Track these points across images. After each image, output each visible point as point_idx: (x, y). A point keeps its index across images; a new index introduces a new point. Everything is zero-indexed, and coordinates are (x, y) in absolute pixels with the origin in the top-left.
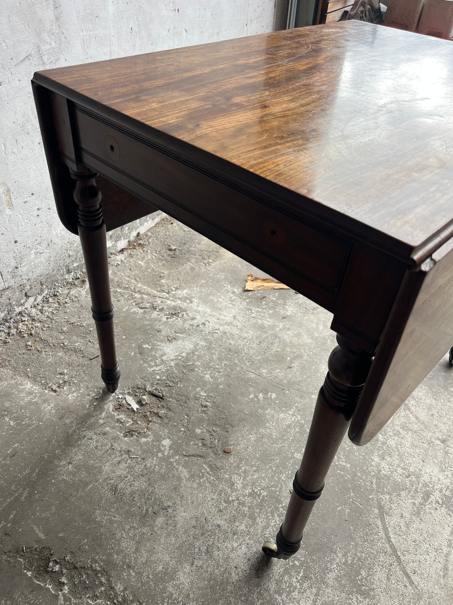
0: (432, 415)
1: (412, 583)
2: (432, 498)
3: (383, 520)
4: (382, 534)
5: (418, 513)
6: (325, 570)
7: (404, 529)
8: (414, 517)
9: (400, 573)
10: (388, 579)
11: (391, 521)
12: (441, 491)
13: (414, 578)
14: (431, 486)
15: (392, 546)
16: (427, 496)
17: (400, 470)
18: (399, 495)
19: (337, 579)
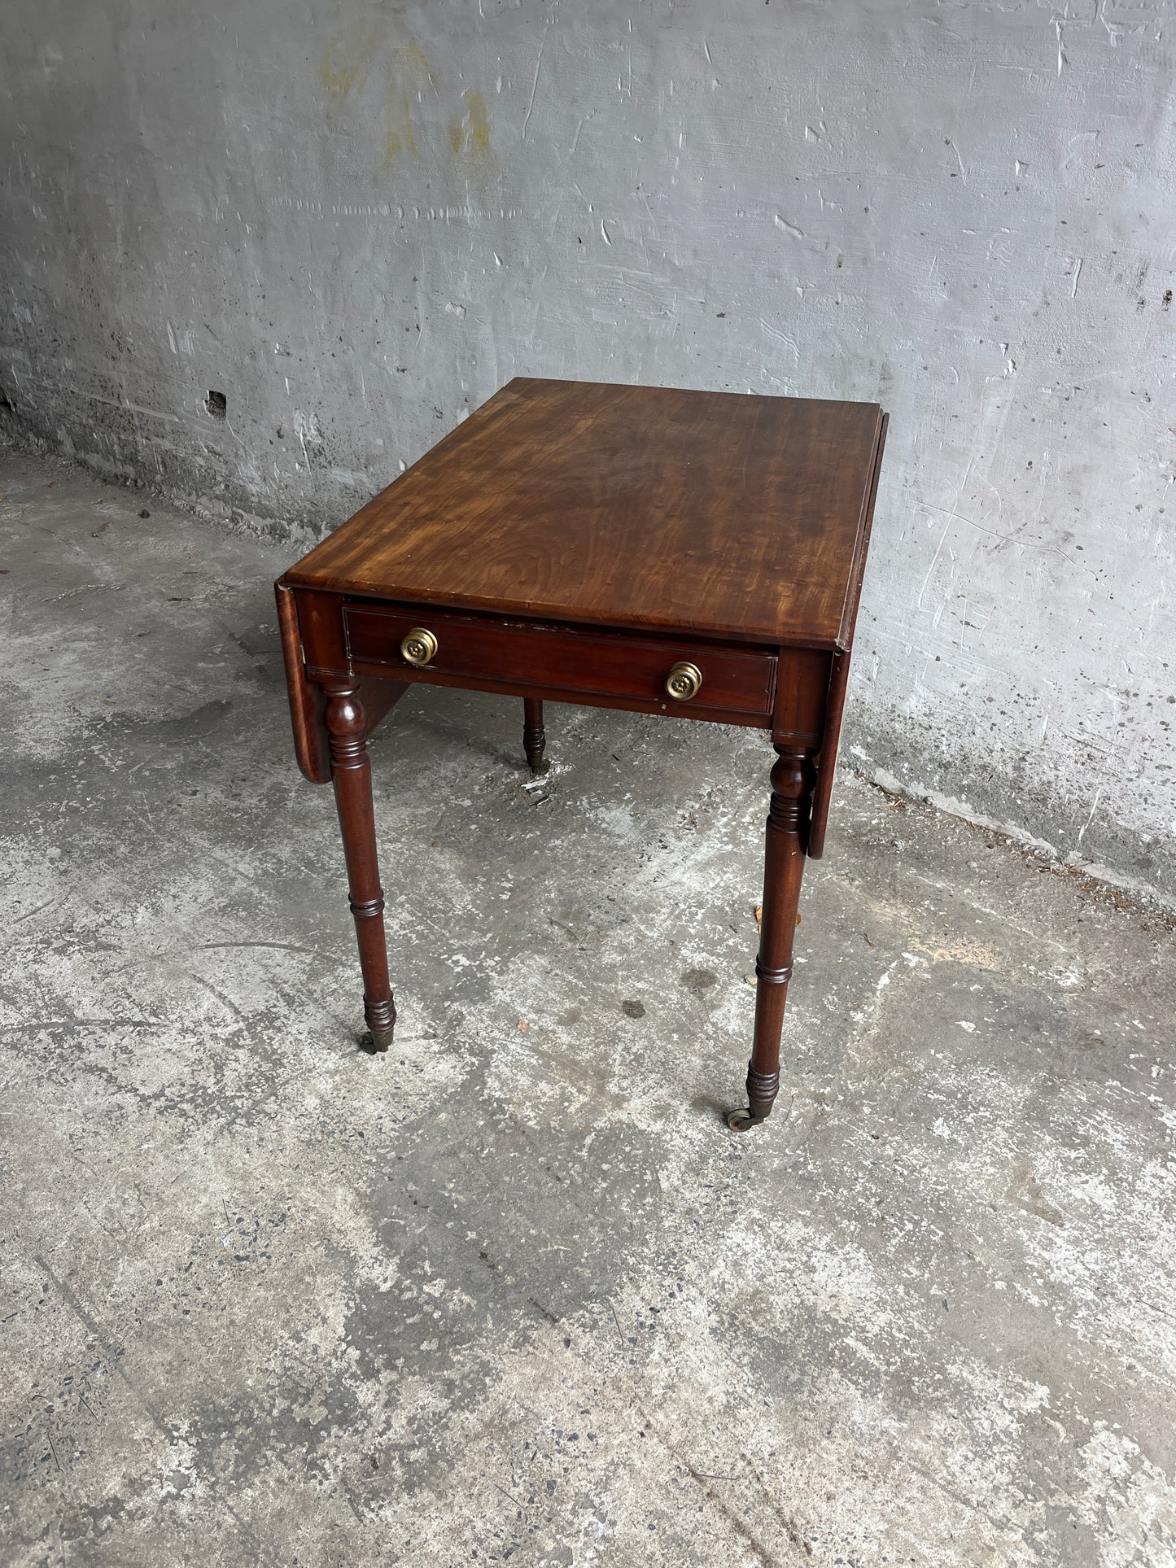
0: (403, 1063)
1: (207, 946)
2: (282, 1003)
3: (284, 947)
4: (270, 940)
5: (273, 982)
6: (263, 887)
7: (264, 962)
8: (270, 976)
9: (223, 941)
10: (224, 930)
11: (279, 955)
12: (285, 1017)
13: (211, 950)
14: (298, 1009)
15: (253, 944)
16: (289, 1001)
17: (334, 986)
18: (304, 972)
19: (251, 894)
